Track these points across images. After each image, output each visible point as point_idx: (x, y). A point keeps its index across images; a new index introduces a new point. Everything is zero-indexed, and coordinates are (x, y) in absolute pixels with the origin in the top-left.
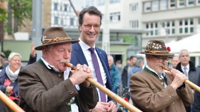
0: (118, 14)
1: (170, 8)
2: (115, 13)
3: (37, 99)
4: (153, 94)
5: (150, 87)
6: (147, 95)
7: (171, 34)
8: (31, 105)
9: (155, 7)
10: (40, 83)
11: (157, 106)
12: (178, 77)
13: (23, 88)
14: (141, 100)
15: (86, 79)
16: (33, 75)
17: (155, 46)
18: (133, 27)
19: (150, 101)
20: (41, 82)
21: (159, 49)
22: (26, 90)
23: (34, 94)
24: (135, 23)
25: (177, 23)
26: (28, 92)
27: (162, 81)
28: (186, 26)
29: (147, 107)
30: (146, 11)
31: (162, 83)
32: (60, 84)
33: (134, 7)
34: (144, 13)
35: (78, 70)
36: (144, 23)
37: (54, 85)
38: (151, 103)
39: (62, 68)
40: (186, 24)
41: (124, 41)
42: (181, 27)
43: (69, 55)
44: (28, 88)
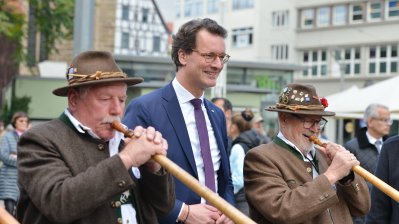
0: (248, 32)
1: (352, 22)
2: (243, 29)
3: (53, 192)
4: (288, 190)
5: (283, 176)
6: (275, 192)
7: (352, 74)
8: (40, 205)
9: (322, 19)
10: (59, 161)
11: (294, 213)
12: (339, 159)
13: (27, 170)
14: (263, 201)
15: (153, 157)
16: (47, 144)
17: (297, 95)
18: (277, 57)
19: (280, 204)
20: (62, 158)
21: (305, 103)
22: (32, 175)
23: (46, 183)
24: (282, 51)
25: (365, 53)
26: (35, 179)
27: (309, 164)
28: (383, 60)
29: (275, 216)
30: (304, 27)
31: (309, 170)
32: (99, 165)
33: (280, 19)
34: (299, 31)
35: (137, 137)
36: (299, 50)
37: (87, 166)
38: (281, 208)
39: (105, 133)
40: (383, 54)
41: (258, 86)
42: (372, 60)
43: (120, 108)
44: (37, 171)
